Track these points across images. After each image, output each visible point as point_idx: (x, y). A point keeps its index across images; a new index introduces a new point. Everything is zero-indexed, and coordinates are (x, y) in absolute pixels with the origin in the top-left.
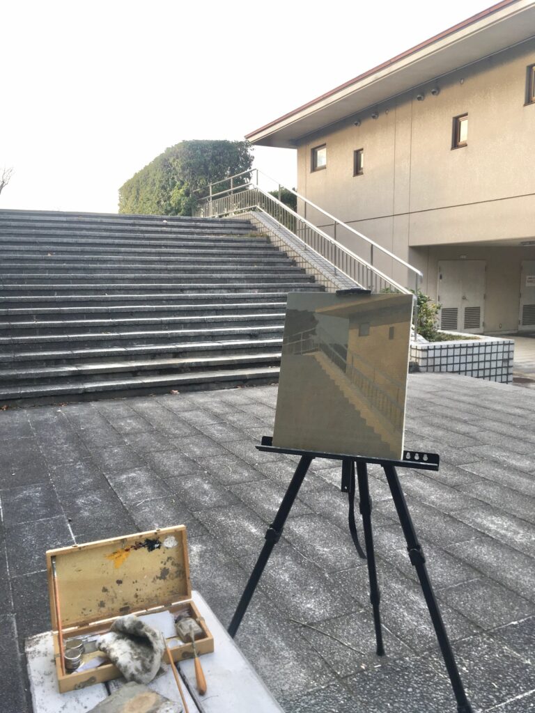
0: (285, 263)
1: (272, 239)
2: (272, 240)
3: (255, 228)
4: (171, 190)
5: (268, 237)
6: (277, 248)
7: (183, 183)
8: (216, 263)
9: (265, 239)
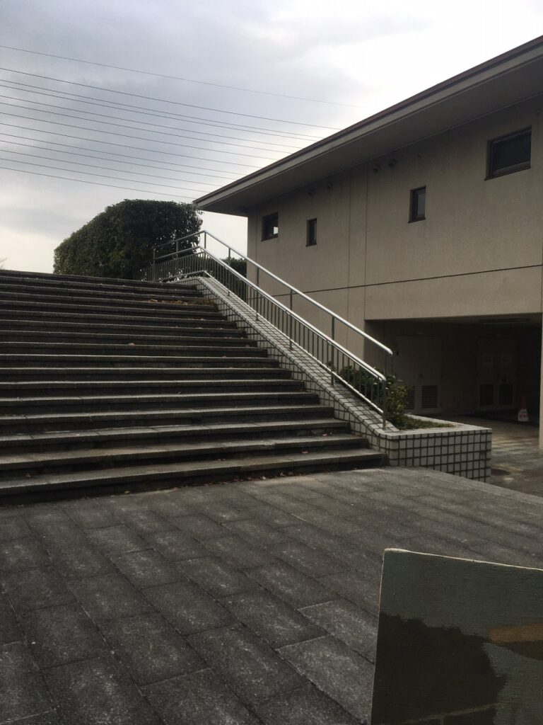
0: (233, 334)
1: (220, 307)
2: (220, 309)
3: (201, 295)
4: (110, 252)
5: (216, 305)
6: (226, 318)
7: (123, 244)
8: (155, 332)
9: (212, 306)
